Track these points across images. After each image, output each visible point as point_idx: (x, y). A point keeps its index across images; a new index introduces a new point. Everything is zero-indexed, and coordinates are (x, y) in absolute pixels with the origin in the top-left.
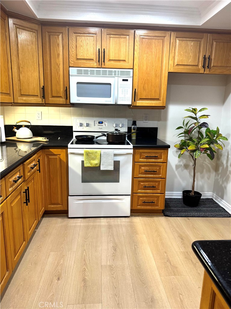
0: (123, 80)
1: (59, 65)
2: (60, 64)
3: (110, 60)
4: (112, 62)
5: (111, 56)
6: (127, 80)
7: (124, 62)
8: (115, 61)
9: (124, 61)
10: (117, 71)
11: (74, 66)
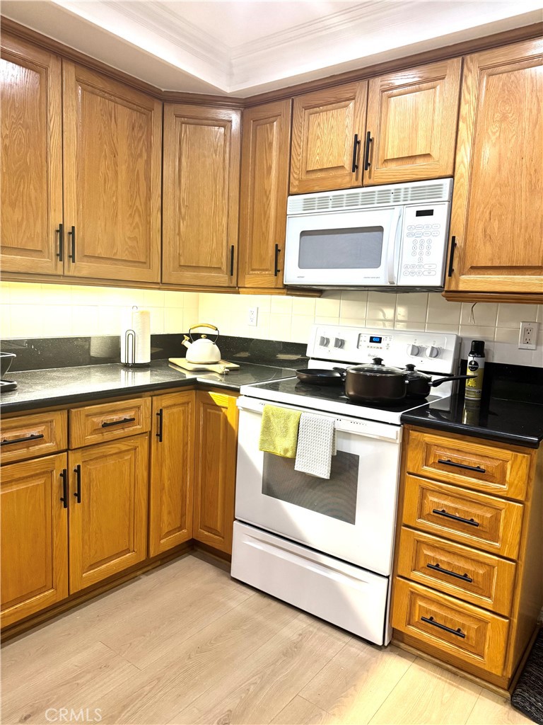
0: (419, 214)
1: (268, 193)
2: (270, 191)
3: (386, 161)
4: (393, 166)
5: (390, 150)
6: (430, 213)
7: (426, 159)
8: (400, 162)
9: (428, 155)
10: (403, 190)
11: (299, 192)
